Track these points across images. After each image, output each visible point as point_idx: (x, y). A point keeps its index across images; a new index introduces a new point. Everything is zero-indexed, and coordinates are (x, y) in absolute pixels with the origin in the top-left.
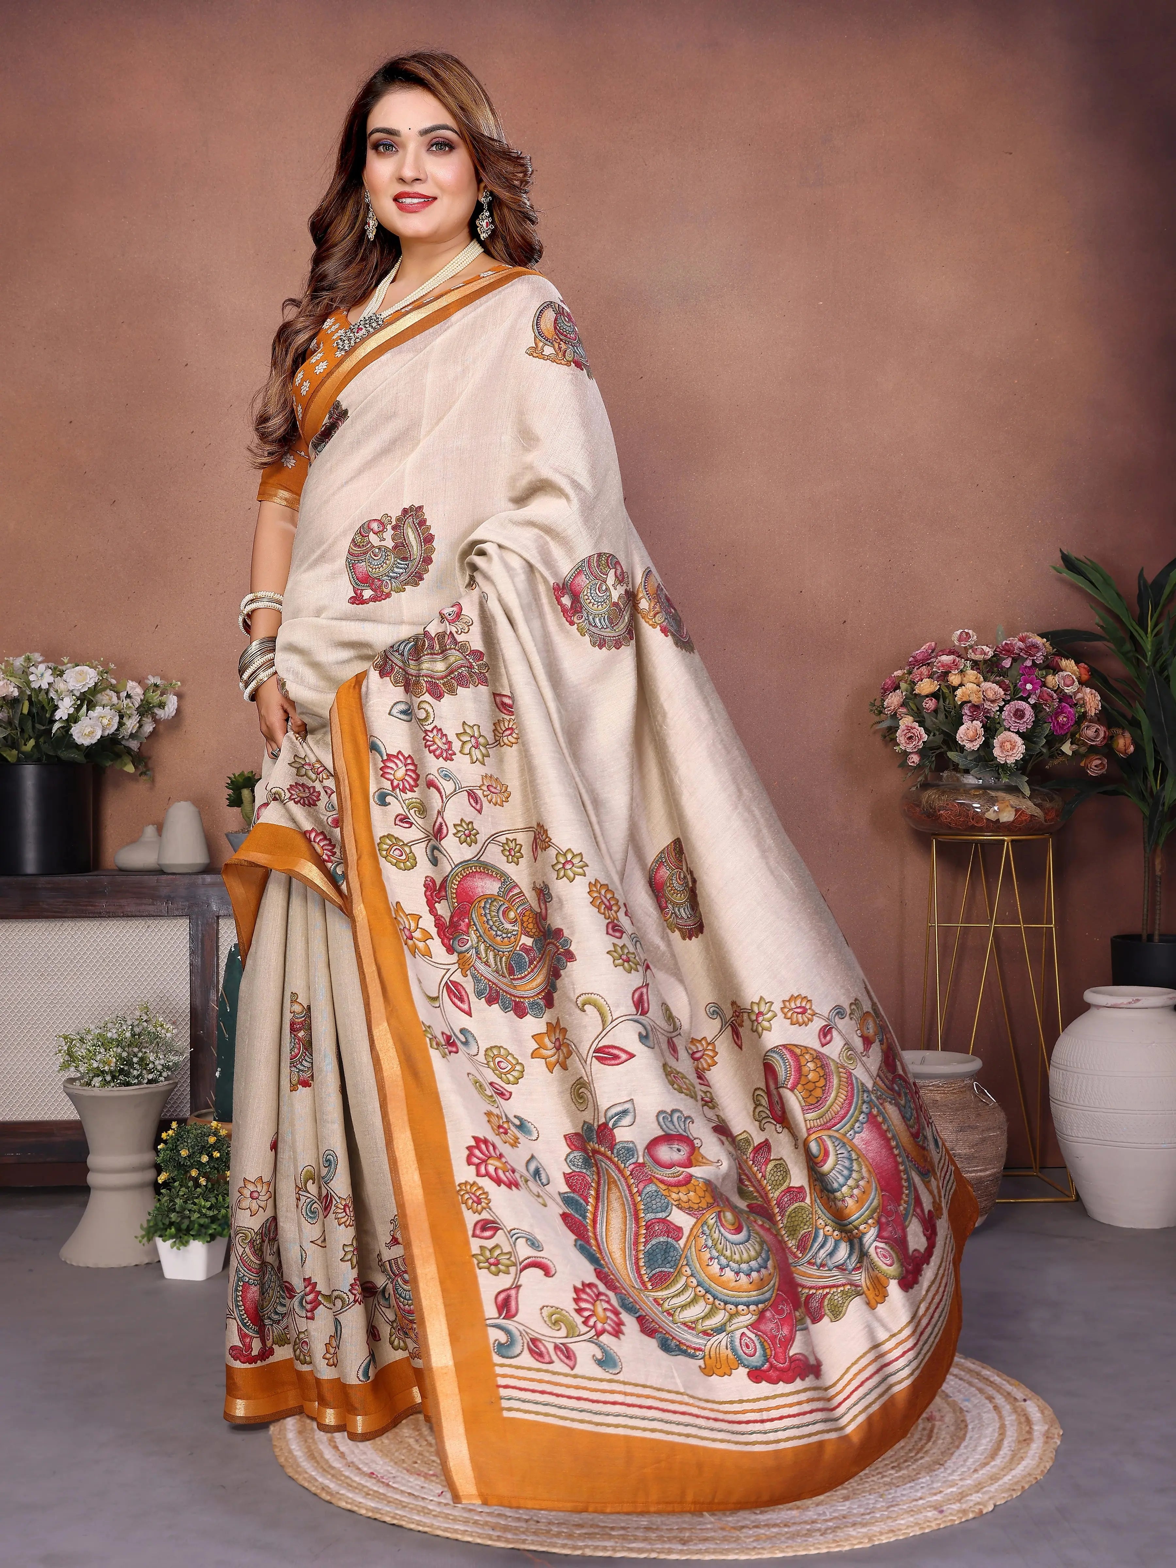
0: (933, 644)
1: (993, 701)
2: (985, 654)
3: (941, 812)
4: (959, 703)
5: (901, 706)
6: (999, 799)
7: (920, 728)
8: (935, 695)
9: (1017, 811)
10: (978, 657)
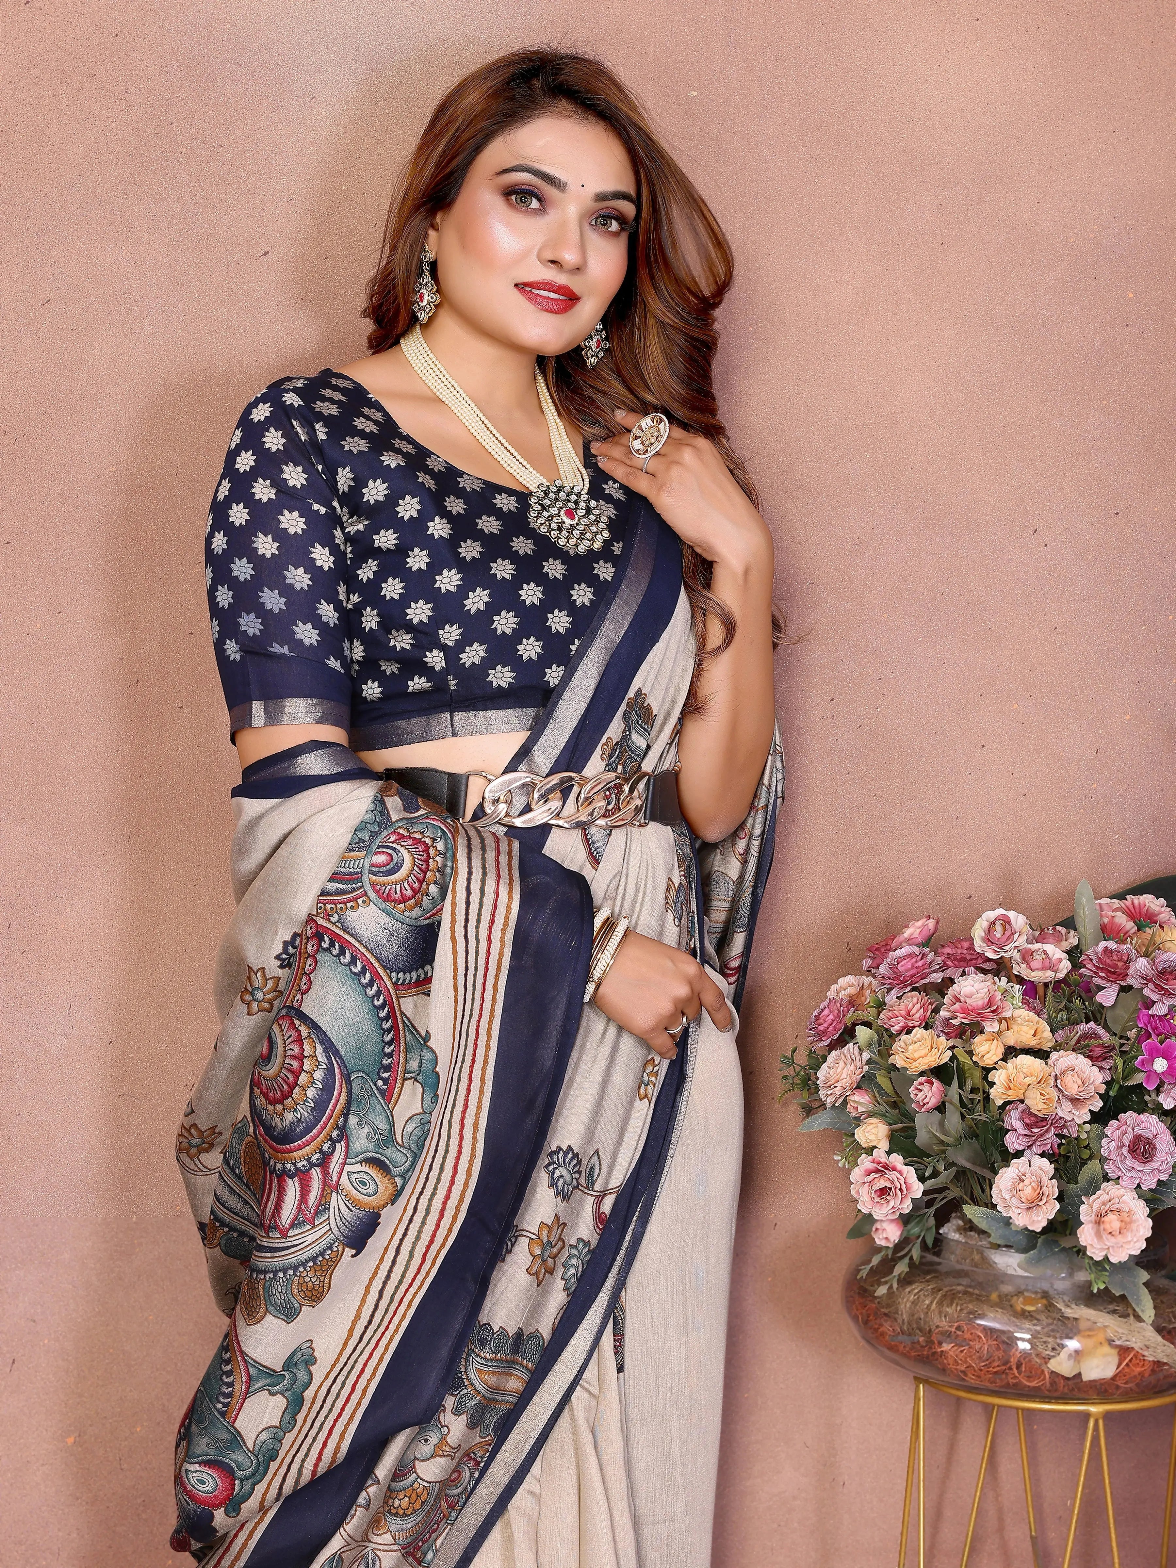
0: (931, 923)
1: (1075, 1101)
2: (1052, 967)
3: (946, 1347)
4: (999, 1103)
5: (858, 1087)
6: (1083, 1325)
7: (906, 1169)
8: (941, 1073)
9: (1124, 1351)
10: (1039, 976)
